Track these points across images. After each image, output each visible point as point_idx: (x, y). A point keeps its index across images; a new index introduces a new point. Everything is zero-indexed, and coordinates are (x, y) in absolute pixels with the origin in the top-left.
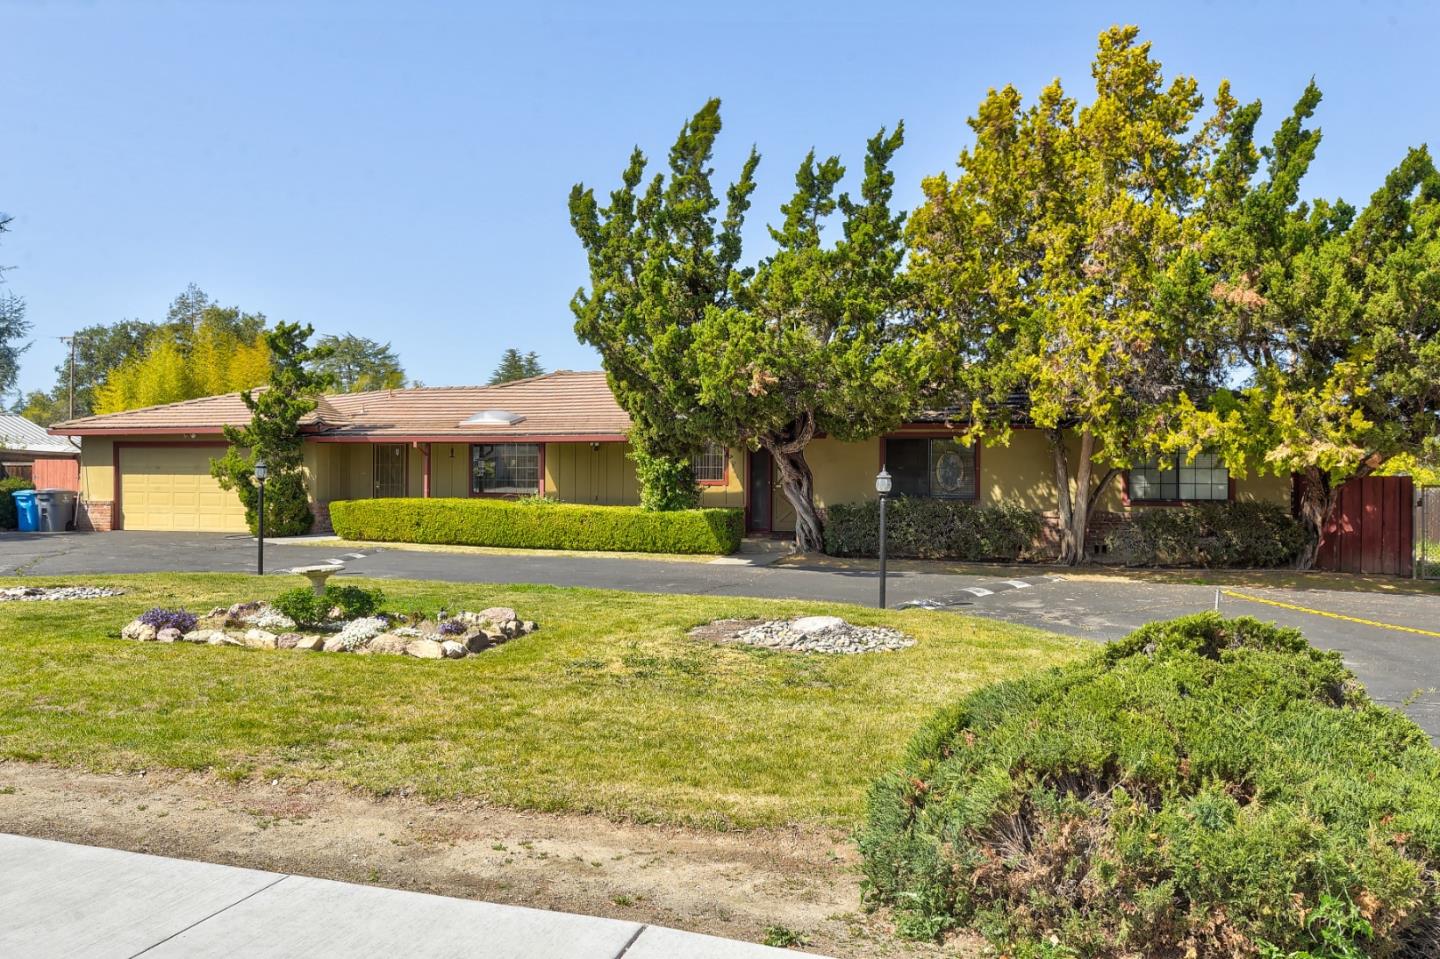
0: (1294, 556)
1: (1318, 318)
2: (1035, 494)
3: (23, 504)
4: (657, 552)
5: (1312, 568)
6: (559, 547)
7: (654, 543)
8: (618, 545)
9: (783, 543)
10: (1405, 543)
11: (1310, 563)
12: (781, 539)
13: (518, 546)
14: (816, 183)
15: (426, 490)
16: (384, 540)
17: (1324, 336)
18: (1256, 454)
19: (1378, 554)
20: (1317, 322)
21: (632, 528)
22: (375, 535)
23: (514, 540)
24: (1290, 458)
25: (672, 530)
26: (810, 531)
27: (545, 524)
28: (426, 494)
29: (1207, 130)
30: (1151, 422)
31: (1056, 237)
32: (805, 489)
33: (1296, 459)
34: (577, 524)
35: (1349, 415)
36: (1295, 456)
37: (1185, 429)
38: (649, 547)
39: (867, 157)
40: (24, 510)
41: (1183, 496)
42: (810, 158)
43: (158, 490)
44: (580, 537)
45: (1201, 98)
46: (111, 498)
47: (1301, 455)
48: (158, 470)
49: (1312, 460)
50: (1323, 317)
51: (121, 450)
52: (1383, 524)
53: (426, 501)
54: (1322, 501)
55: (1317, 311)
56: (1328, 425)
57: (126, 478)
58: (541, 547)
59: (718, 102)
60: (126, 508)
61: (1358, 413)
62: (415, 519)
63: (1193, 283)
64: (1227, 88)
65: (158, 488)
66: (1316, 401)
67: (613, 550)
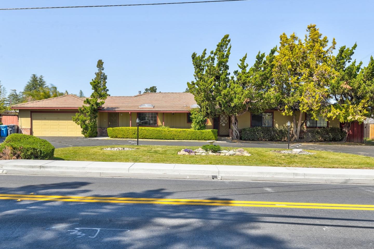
0: (342, 139)
1: (359, 91)
2: (285, 126)
3: (3, 129)
4: (199, 140)
5: (346, 141)
6: (173, 139)
7: (199, 138)
8: (189, 138)
9: (226, 138)
10: (362, 136)
11: (345, 140)
12: (226, 137)
13: (163, 139)
14: (260, 58)
15: (130, 125)
16: (123, 138)
17: (360, 95)
18: (345, 118)
19: (357, 138)
20: (359, 92)
21: (193, 134)
22: (121, 137)
23: (162, 138)
24: (352, 119)
25: (203, 135)
26: (237, 134)
27: (170, 133)
28: (130, 126)
29: (330, 48)
30: (324, 111)
31: (306, 72)
32: (237, 125)
33: (353, 119)
34: (179, 133)
35: (363, 110)
36: (353, 118)
37: (332, 112)
38: (197, 139)
39: (270, 53)
40: (3, 131)
41: (318, 126)
42: (259, 53)
43: (45, 125)
44: (179, 137)
45: (328, 40)
46: (30, 127)
47: (354, 118)
48: (45, 119)
49: (356, 119)
50: (360, 91)
51: (32, 113)
52: (358, 132)
53: (131, 128)
54: (348, 127)
55: (359, 90)
56: (359, 112)
57: (34, 121)
58: (169, 139)
59: (229, 35)
60: (33, 130)
61: (365, 110)
62: (133, 132)
63: (338, 84)
64: (334, 39)
65: (45, 124)
66: (357, 107)
67: (188, 140)
